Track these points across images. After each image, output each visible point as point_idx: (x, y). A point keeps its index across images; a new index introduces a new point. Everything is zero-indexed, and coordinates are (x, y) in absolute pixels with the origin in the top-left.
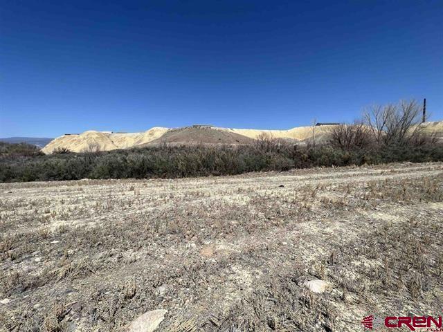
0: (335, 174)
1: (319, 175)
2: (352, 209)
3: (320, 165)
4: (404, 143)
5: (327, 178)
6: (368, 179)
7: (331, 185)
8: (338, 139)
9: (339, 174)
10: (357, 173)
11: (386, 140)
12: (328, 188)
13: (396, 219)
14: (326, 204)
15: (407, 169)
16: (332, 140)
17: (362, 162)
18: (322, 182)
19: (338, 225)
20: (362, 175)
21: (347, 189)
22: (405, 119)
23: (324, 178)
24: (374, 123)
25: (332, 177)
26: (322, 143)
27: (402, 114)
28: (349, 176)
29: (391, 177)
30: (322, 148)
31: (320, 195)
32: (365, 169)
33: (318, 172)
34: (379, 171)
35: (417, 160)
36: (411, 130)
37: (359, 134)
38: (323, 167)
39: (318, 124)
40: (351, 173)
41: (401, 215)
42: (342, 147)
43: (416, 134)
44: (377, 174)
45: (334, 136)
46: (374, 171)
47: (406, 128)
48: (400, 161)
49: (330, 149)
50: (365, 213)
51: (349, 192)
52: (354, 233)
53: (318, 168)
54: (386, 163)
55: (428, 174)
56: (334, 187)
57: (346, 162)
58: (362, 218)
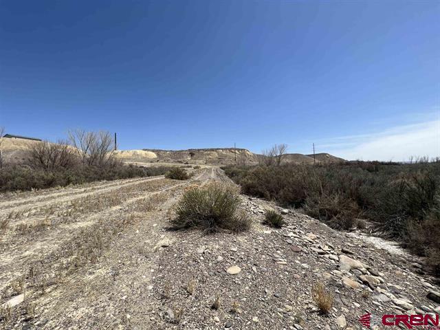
0: (37, 198)
1: (11, 203)
2: (54, 226)
3: (14, 189)
4: (102, 165)
5: (25, 203)
6: (72, 198)
7: (30, 210)
8: (39, 158)
9: (41, 197)
10: (62, 193)
11: (90, 162)
12: (27, 214)
13: (90, 223)
14: (22, 230)
15: (103, 186)
16: (31, 158)
17: (67, 182)
18: (16, 210)
19: (38, 245)
20: (67, 195)
21: (51, 211)
22: (103, 146)
23: (20, 204)
24: (78, 145)
25: (31, 202)
26: (16, 161)
27: (100, 141)
28: (53, 197)
29: (92, 193)
30: (14, 168)
31: (13, 224)
32: (70, 189)
33: (9, 199)
34: (83, 190)
35: (110, 179)
36: (108, 155)
37: (64, 154)
38: (18, 191)
39: (7, 136)
40: (55, 195)
41: (94, 219)
42: (45, 167)
43: (110, 159)
44: (81, 193)
45: (34, 154)
46: (78, 190)
47: (104, 152)
48: (99, 180)
49: (27, 170)
50: (67, 226)
51: (52, 213)
52: (56, 245)
53: (10, 194)
54: (89, 182)
55: (115, 188)
56: (33, 211)
57: (49, 184)
58: (64, 231)
